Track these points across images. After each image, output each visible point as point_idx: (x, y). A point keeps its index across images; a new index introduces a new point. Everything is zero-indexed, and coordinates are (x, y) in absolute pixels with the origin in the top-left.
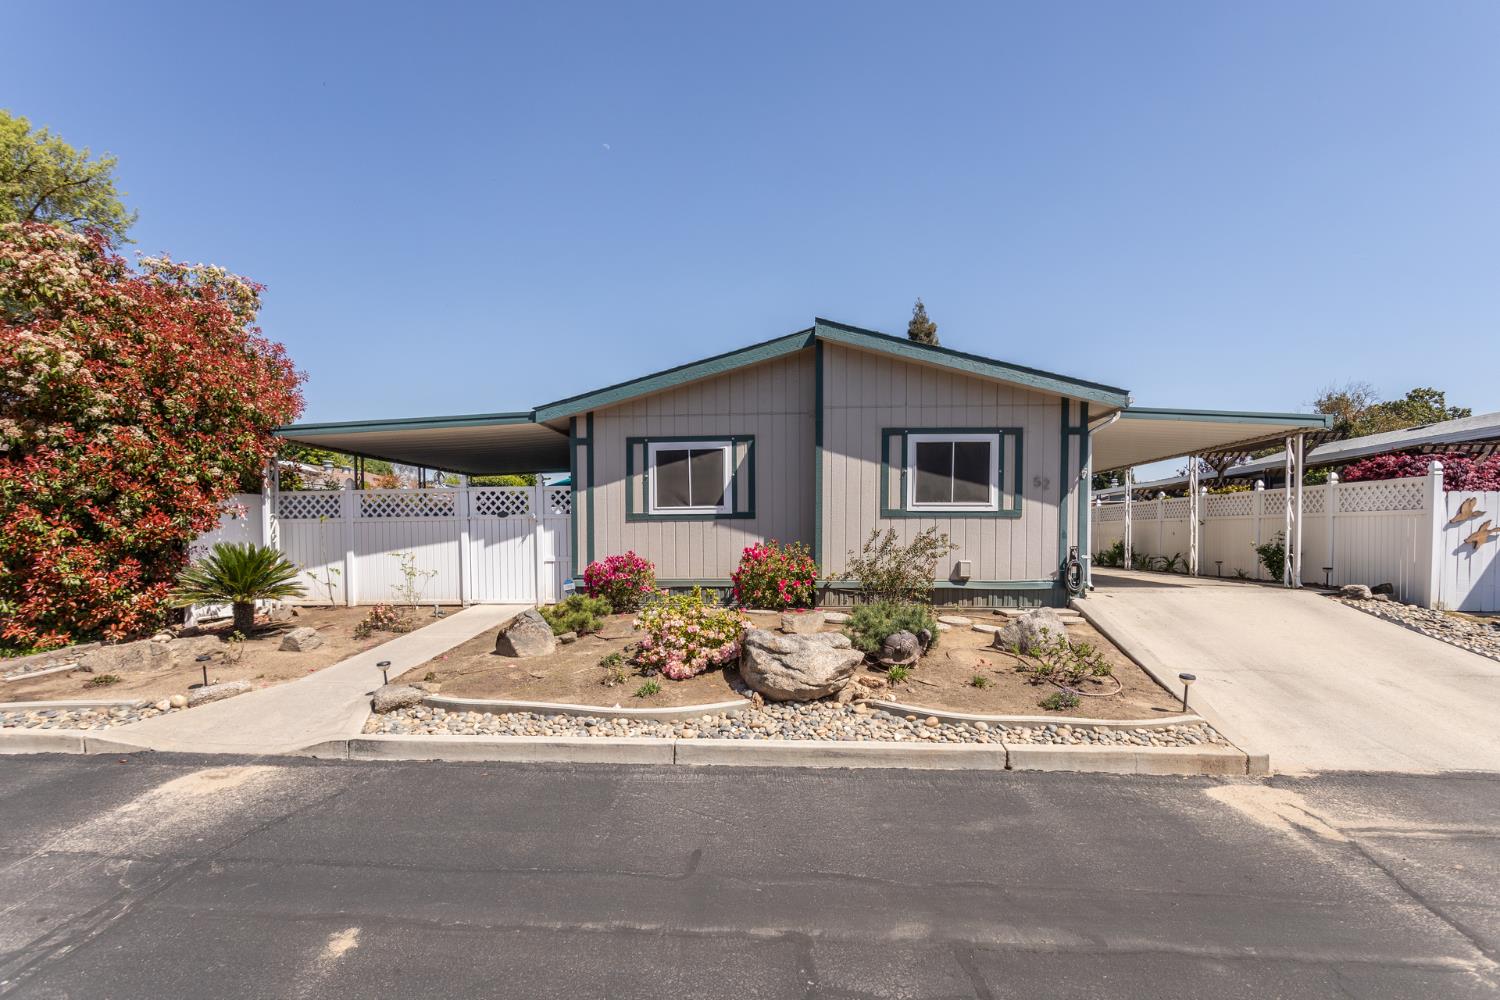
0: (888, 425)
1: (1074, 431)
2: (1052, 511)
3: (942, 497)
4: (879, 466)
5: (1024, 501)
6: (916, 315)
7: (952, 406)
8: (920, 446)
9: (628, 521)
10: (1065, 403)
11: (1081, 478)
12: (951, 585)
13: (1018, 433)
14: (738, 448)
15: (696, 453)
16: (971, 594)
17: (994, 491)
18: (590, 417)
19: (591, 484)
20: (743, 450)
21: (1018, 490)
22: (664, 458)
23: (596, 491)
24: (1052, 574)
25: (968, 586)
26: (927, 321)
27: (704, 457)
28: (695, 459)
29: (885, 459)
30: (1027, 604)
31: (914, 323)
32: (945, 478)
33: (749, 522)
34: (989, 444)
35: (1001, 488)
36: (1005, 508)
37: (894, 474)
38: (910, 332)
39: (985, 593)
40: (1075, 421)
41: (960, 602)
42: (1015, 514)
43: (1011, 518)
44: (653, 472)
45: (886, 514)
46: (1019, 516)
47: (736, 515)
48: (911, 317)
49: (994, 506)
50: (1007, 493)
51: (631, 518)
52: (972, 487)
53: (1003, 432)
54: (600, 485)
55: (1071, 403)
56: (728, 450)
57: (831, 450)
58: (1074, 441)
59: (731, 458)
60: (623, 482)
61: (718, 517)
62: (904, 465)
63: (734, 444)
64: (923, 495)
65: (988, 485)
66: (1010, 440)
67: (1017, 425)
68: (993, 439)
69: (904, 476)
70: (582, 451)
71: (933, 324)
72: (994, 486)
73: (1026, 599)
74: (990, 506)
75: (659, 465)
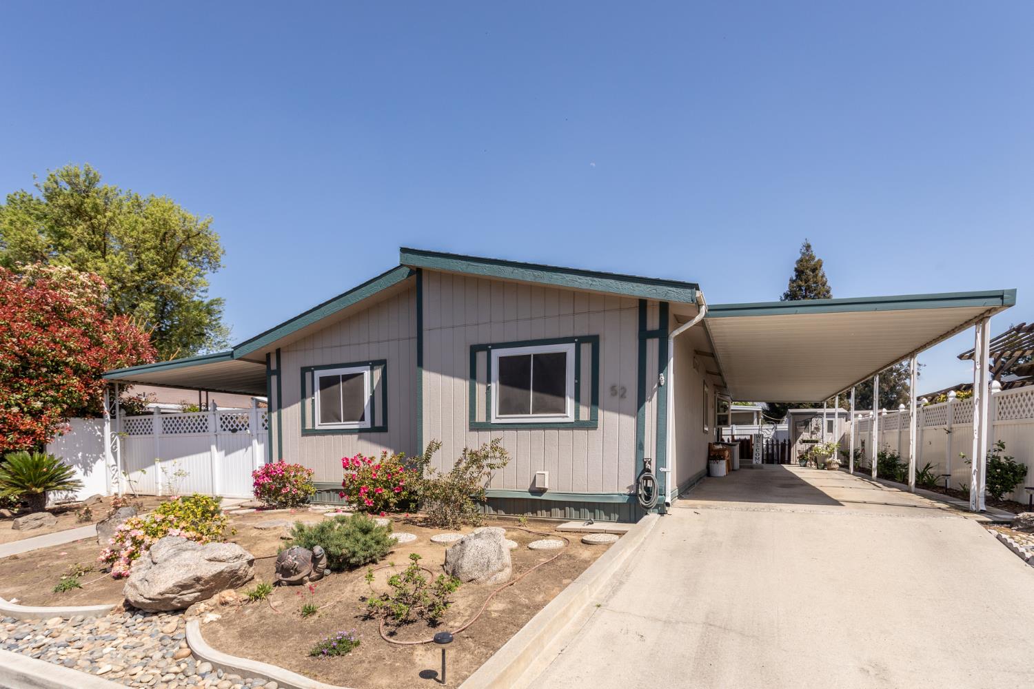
0: (475, 343)
1: (652, 334)
2: (629, 422)
3: (523, 409)
4: (468, 383)
5: (600, 412)
6: (803, 254)
7: (531, 319)
8: (502, 360)
9: (303, 435)
10: (643, 304)
11: (659, 385)
12: (529, 496)
13: (594, 341)
14: (375, 372)
15: (346, 378)
16: (549, 505)
17: (570, 403)
18: (278, 351)
19: (280, 407)
20: (378, 373)
21: (595, 401)
22: (326, 383)
23: (283, 411)
24: (628, 488)
25: (544, 497)
26: (814, 259)
27: (352, 381)
28: (345, 383)
29: (473, 376)
30: (604, 517)
31: (801, 261)
32: (525, 392)
33: (383, 435)
34: (565, 354)
35: (577, 399)
36: (581, 419)
37: (481, 388)
38: (796, 270)
39: (562, 505)
40: (653, 323)
41: (539, 512)
42: (591, 425)
43: (588, 429)
44: (318, 394)
45: (475, 426)
46: (595, 428)
47: (374, 429)
48: (799, 256)
49: (570, 416)
50: (584, 405)
51: (306, 433)
52: (549, 399)
53: (579, 341)
54: (286, 407)
55: (649, 304)
56: (367, 374)
57: (430, 370)
58: (653, 345)
59: (370, 380)
60: (300, 404)
61: (361, 431)
62: (489, 381)
63: (372, 369)
64: (505, 408)
65: (563, 396)
66: (586, 349)
67: (593, 332)
68: (569, 349)
69: (488, 389)
70: (274, 379)
71: (819, 260)
72: (570, 398)
73: (602, 512)
74: (567, 417)
75: (322, 388)
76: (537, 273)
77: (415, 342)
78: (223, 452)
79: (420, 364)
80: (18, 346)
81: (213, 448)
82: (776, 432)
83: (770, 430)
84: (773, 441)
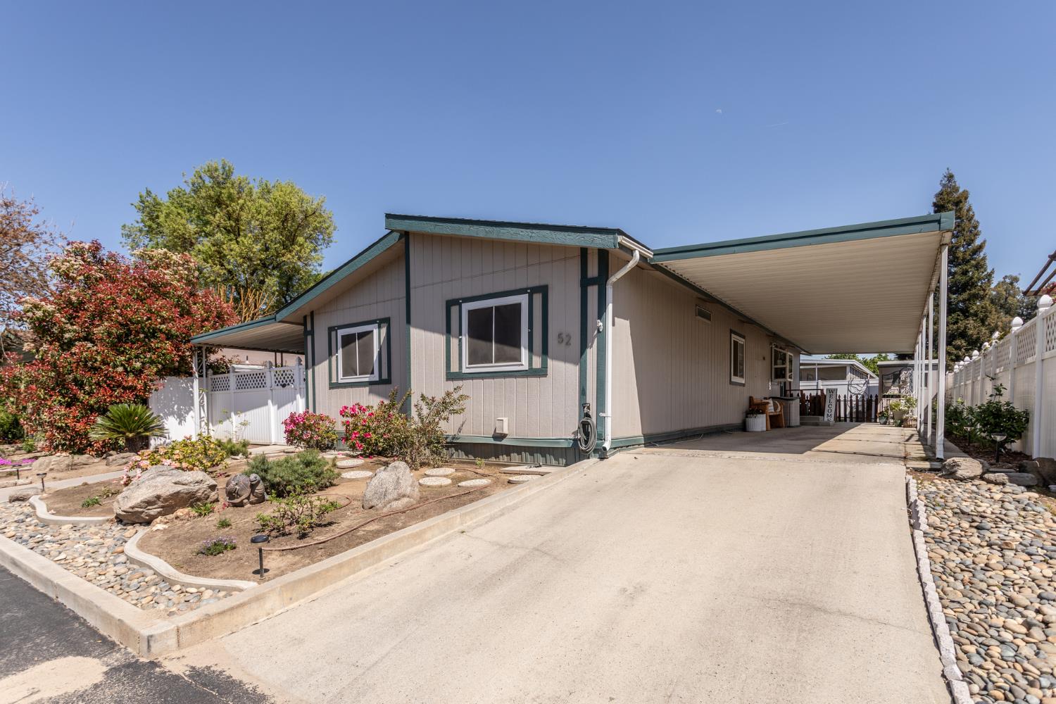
0: (450, 297)
1: (593, 282)
2: (574, 370)
3: (487, 359)
4: (445, 337)
5: (550, 362)
6: (944, 186)
7: (493, 272)
8: (471, 313)
9: (330, 388)
10: (584, 252)
11: (599, 332)
12: (492, 441)
13: (544, 290)
14: (382, 330)
15: (362, 335)
16: (508, 450)
17: (524, 352)
18: (312, 313)
19: (314, 364)
20: (384, 331)
21: (545, 352)
22: (348, 340)
23: (316, 368)
24: (573, 433)
25: (504, 442)
26: (957, 190)
27: (365, 339)
28: (360, 341)
29: (448, 331)
30: (554, 462)
31: (941, 194)
32: (488, 344)
33: (387, 386)
34: (520, 304)
35: (531, 349)
36: (534, 366)
37: (454, 342)
38: (935, 205)
39: (519, 450)
40: (593, 271)
41: (501, 457)
42: (542, 373)
43: (540, 376)
44: (340, 351)
45: (451, 376)
46: (545, 375)
47: (381, 382)
48: (939, 189)
49: (524, 364)
50: (536, 355)
51: (333, 386)
52: (509, 350)
53: (532, 291)
54: (318, 364)
55: (589, 252)
56: (376, 332)
57: (417, 327)
58: (593, 291)
59: (378, 336)
60: (328, 361)
61: (371, 383)
62: (460, 334)
63: (379, 327)
64: (474, 359)
65: (519, 347)
66: (538, 298)
67: (543, 283)
68: (523, 299)
69: (460, 341)
70: (309, 338)
71: (964, 192)
72: (525, 348)
73: (552, 457)
74: (522, 365)
75: (343, 346)
76: (488, 229)
77: (404, 301)
78: (276, 407)
79: (408, 321)
80: (121, 316)
81: (270, 402)
82: (868, 388)
83: (862, 386)
84: (863, 397)
